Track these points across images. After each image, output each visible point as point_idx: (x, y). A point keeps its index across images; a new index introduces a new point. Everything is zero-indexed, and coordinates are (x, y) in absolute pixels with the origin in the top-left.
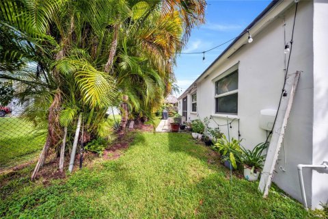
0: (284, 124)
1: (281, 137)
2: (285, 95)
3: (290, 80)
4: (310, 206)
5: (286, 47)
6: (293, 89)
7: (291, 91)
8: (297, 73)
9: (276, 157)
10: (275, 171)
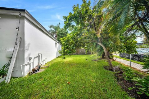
0: (16, 54)
1: (15, 58)
2: (16, 44)
3: (19, 40)
4: (24, 75)
5: (17, 28)
6: (19, 43)
7: (18, 43)
8: (20, 38)
9: (13, 66)
10: (13, 72)
